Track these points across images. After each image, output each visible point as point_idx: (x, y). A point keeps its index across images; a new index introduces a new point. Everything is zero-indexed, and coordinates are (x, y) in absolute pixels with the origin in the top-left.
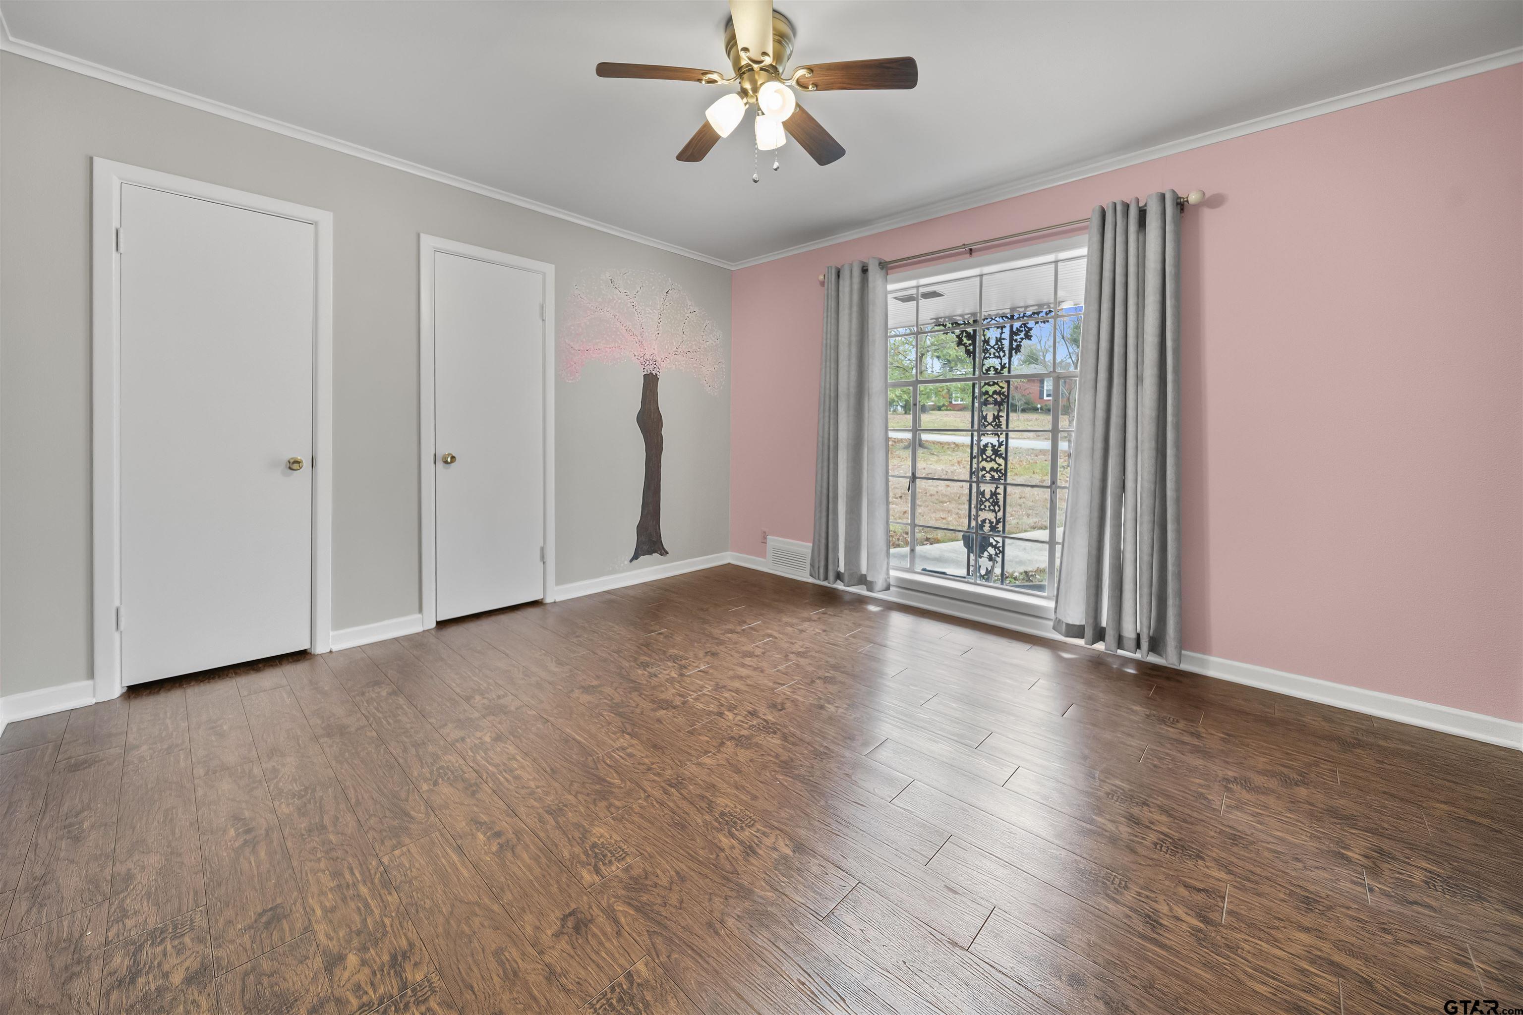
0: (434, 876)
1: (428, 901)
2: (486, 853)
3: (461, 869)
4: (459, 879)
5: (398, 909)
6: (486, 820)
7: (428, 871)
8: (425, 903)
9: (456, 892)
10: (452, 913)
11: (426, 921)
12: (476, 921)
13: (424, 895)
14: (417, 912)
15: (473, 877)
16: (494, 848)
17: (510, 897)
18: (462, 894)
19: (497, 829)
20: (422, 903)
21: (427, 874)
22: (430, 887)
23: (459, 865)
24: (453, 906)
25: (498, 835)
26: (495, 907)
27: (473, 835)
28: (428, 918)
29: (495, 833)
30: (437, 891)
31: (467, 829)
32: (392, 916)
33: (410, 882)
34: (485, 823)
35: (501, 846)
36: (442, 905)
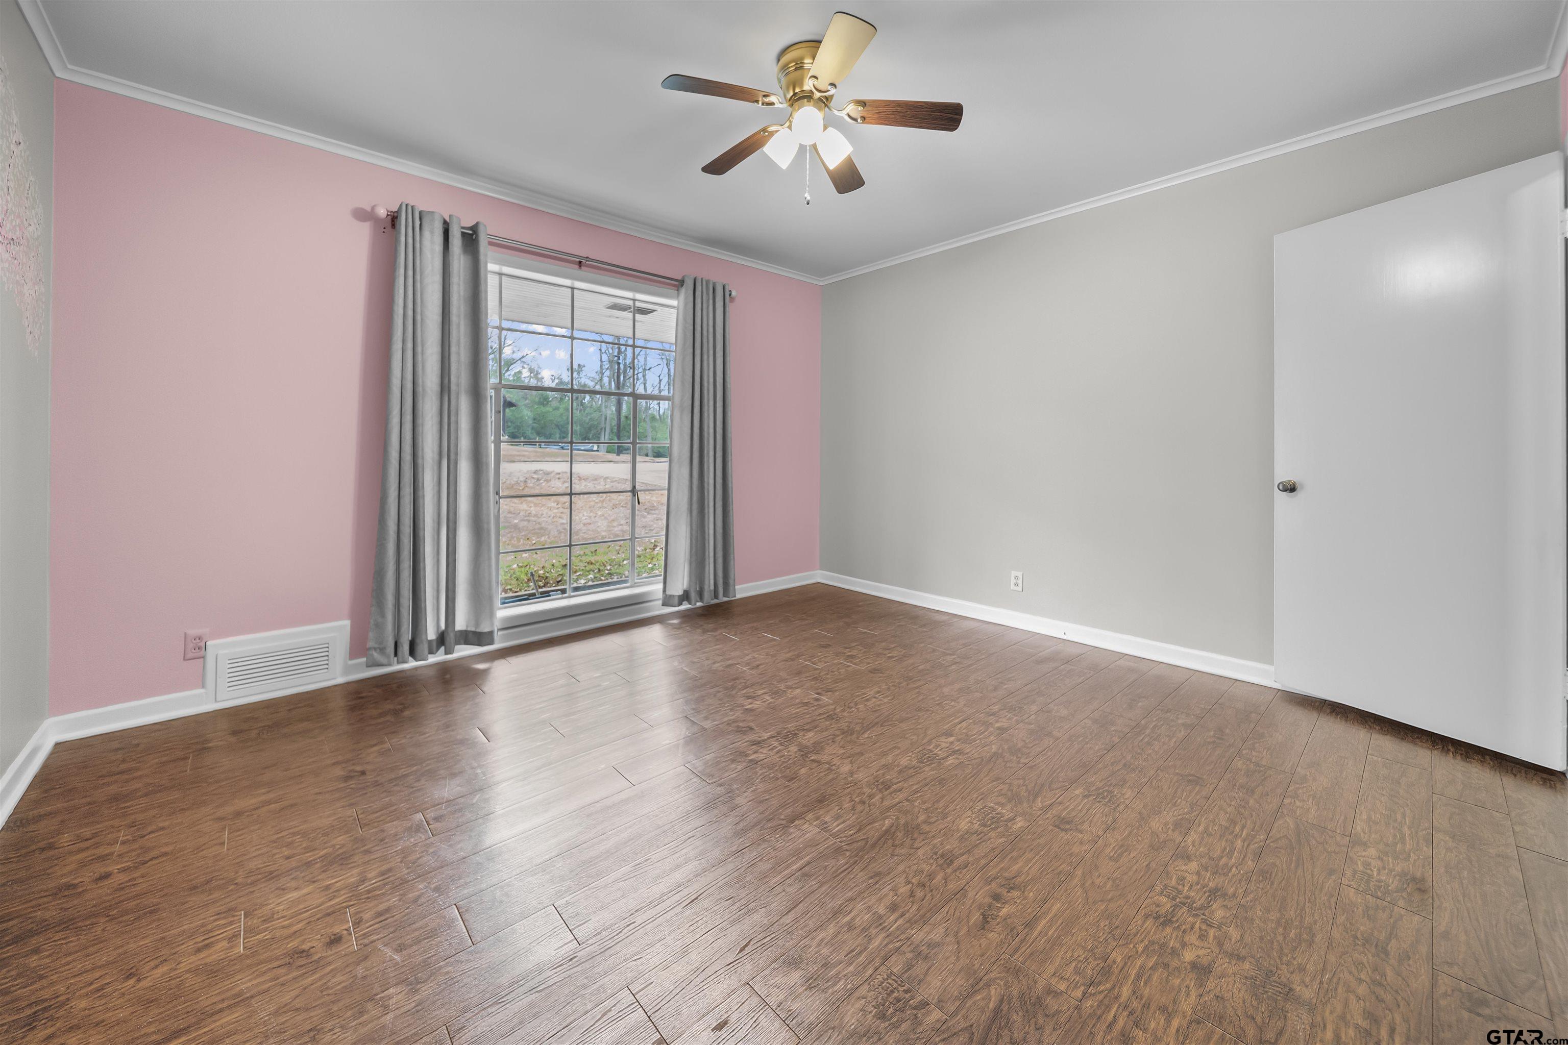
0: (1073, 931)
1: (1102, 925)
2: (1025, 898)
3: (1053, 912)
4: (1066, 909)
5: (1123, 945)
6: (978, 914)
7: (1070, 940)
8: (1105, 926)
9: (1080, 906)
10: (1101, 901)
11: (1121, 916)
12: (1097, 881)
13: (1098, 930)
14: (1117, 927)
15: (1057, 899)
16: (1016, 893)
17: (1064, 866)
18: (1080, 901)
19: (988, 900)
20: (1106, 928)
21: (1074, 939)
22: (1087, 930)
23: (1050, 916)
24: (1094, 903)
25: (996, 897)
26: (1079, 872)
27: (1005, 919)
28: (1118, 916)
29: (994, 900)
30: (1088, 922)
31: (999, 928)
32: (1134, 946)
33: (1091, 950)
34: (984, 915)
35: (1010, 889)
36: (1099, 911)
